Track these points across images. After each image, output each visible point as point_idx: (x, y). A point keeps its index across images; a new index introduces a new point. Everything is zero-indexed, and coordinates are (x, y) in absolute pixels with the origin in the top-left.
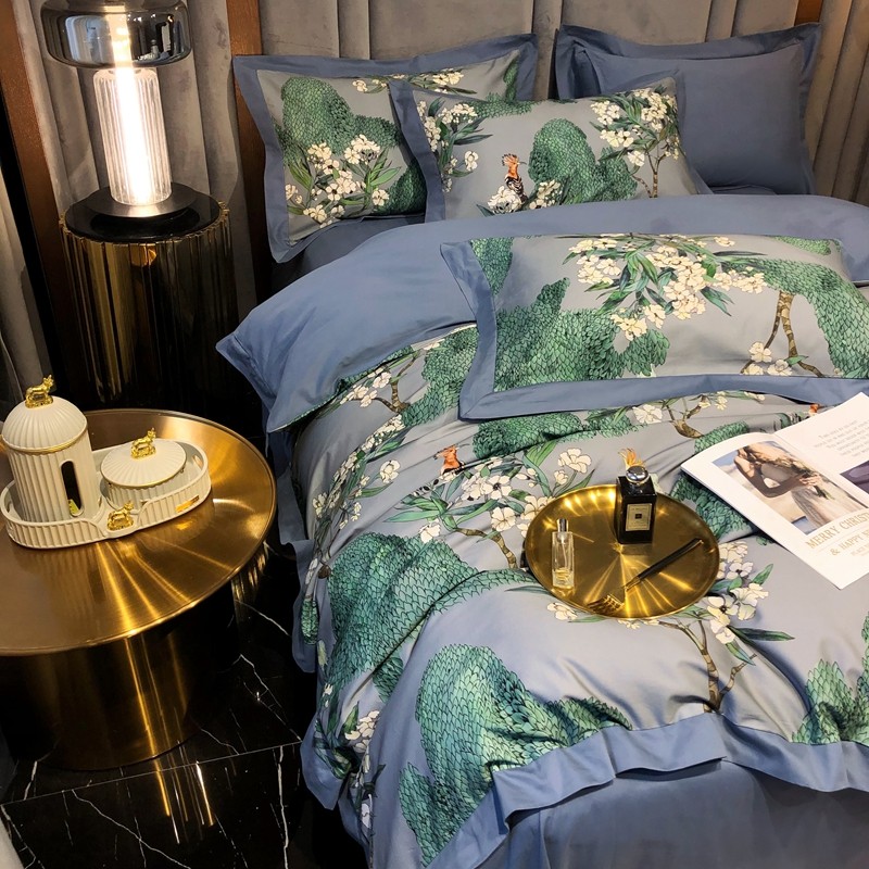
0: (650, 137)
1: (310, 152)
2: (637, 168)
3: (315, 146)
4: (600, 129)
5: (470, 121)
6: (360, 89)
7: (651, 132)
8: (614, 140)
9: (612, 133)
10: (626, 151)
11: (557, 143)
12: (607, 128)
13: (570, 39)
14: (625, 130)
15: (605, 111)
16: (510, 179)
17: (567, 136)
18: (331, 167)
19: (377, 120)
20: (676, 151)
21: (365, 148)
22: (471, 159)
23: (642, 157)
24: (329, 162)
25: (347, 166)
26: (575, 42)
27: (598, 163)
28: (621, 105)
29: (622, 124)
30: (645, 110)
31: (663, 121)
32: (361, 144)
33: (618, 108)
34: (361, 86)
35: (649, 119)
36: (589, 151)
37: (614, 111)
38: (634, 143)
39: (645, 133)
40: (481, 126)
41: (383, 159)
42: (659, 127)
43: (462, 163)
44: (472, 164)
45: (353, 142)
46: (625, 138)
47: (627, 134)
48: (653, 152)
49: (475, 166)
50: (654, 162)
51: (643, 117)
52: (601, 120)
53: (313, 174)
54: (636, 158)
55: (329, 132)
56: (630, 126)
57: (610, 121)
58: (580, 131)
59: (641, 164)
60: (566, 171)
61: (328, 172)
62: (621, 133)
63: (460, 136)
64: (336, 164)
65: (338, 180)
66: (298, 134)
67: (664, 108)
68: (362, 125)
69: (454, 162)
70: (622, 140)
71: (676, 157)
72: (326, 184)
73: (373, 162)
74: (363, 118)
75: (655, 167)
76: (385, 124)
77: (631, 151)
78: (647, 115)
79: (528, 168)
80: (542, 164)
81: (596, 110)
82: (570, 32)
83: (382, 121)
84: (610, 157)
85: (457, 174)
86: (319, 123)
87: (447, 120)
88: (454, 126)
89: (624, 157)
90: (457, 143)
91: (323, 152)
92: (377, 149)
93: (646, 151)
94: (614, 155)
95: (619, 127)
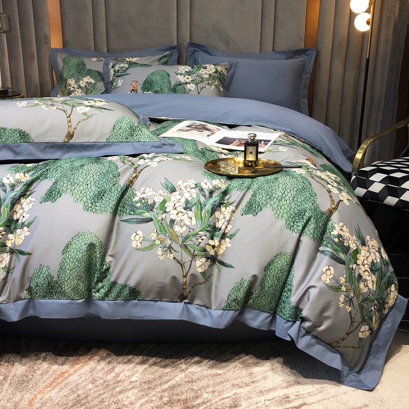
0: (201, 79)
1: (68, 82)
2: (190, 90)
3: (69, 80)
4: (178, 74)
5: (124, 69)
6: (93, 60)
7: (202, 78)
8: (182, 79)
9: (183, 76)
10: (187, 83)
11: (157, 78)
12: (181, 74)
13: (193, 49)
14: (189, 75)
15: (183, 69)
16: (133, 90)
17: (162, 76)
18: (73, 87)
19: (96, 71)
20: (213, 87)
21: (88, 81)
22: (120, 82)
23: (194, 86)
24: (73, 86)
25: (80, 87)
26: (195, 50)
27: (173, 87)
28: (192, 67)
29: (189, 73)
30: (203, 70)
31: (210, 75)
32: (87, 79)
33: (190, 68)
34: (94, 59)
35: (203, 73)
36: (169, 82)
37: (188, 68)
38: (192, 81)
39: (198, 78)
40: (128, 70)
41: (94, 86)
42: (208, 76)
43: (117, 84)
44: (120, 84)
45: (84, 78)
46: (188, 78)
47: (189, 77)
48: (200, 85)
49: (121, 84)
50: (199, 89)
51: (200, 72)
52: (179, 71)
53: (67, 90)
54: (191, 87)
55: (76, 75)
56: (192, 75)
57: (184, 72)
58: (168, 74)
59: (192, 89)
60: (156, 89)
61: (72, 89)
62: (186, 77)
63: (119, 74)
64: (76, 86)
65: (75, 92)
66: (65, 75)
67: (214, 70)
68: (90, 73)
69: (114, 84)
70: (185, 79)
71: (212, 89)
72: (70, 94)
73: (91, 86)
74: (90, 70)
75: (199, 91)
76: (99, 73)
77: (189, 83)
78: (202, 72)
79: (141, 86)
80: (148, 85)
81: (180, 68)
82: (193, 46)
83: (98, 72)
84: (179, 85)
85: (114, 88)
86: (73, 71)
87: (117, 69)
88: (118, 70)
89: (185, 86)
90: (117, 77)
91: (72, 82)
92: (93, 82)
93: (197, 84)
94: (180, 84)
95: (187, 74)
